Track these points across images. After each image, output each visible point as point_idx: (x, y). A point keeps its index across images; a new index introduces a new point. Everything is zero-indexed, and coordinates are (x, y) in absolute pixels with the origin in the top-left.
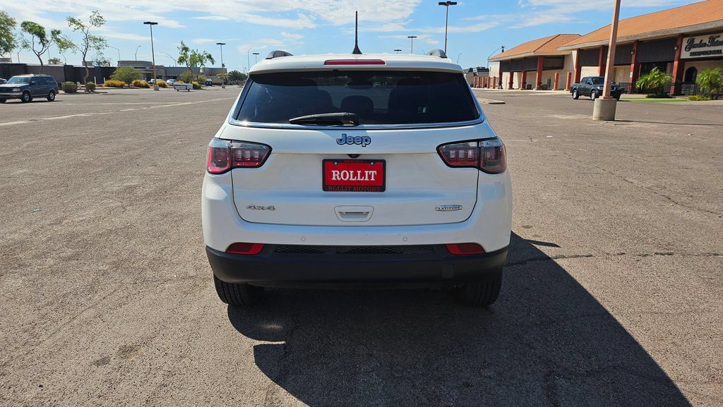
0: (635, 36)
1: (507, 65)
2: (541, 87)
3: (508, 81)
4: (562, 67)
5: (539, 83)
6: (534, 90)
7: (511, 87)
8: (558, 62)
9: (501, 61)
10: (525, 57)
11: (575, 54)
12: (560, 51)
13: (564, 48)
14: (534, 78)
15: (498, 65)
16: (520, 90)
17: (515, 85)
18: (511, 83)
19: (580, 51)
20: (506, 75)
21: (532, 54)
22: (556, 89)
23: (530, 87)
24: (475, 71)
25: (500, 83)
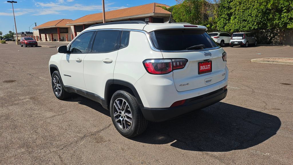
0: (96, 21)
1: (42, 31)
2: (61, 40)
3: (45, 38)
4: (67, 32)
5: (60, 39)
6: (58, 41)
7: (46, 40)
8: (66, 30)
9: (39, 29)
11: (72, 28)
13: (67, 25)
14: (56, 36)
15: (38, 31)
16: (51, 41)
17: (48, 39)
18: (46, 39)
19: (75, 26)
20: (43, 36)
21: (55, 27)
22: (68, 41)
23: (55, 40)
24: (25, 33)
25: (41, 39)
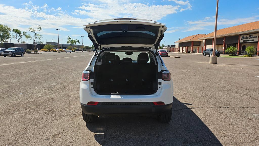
0: (224, 35)
1: (181, 44)
2: (193, 52)
3: (182, 50)
4: (200, 45)
5: (192, 50)
6: (191, 53)
7: (183, 52)
8: (198, 43)
9: (179, 43)
10: (187, 42)
11: (204, 41)
12: (199, 40)
13: (199, 39)
14: (190, 49)
15: (178, 44)
16: (186, 53)
18: (183, 50)
19: (206, 40)
20: (181, 48)
21: (190, 41)
22: (198, 53)
23: (189, 52)
24: (170, 46)
25: (179, 50)
